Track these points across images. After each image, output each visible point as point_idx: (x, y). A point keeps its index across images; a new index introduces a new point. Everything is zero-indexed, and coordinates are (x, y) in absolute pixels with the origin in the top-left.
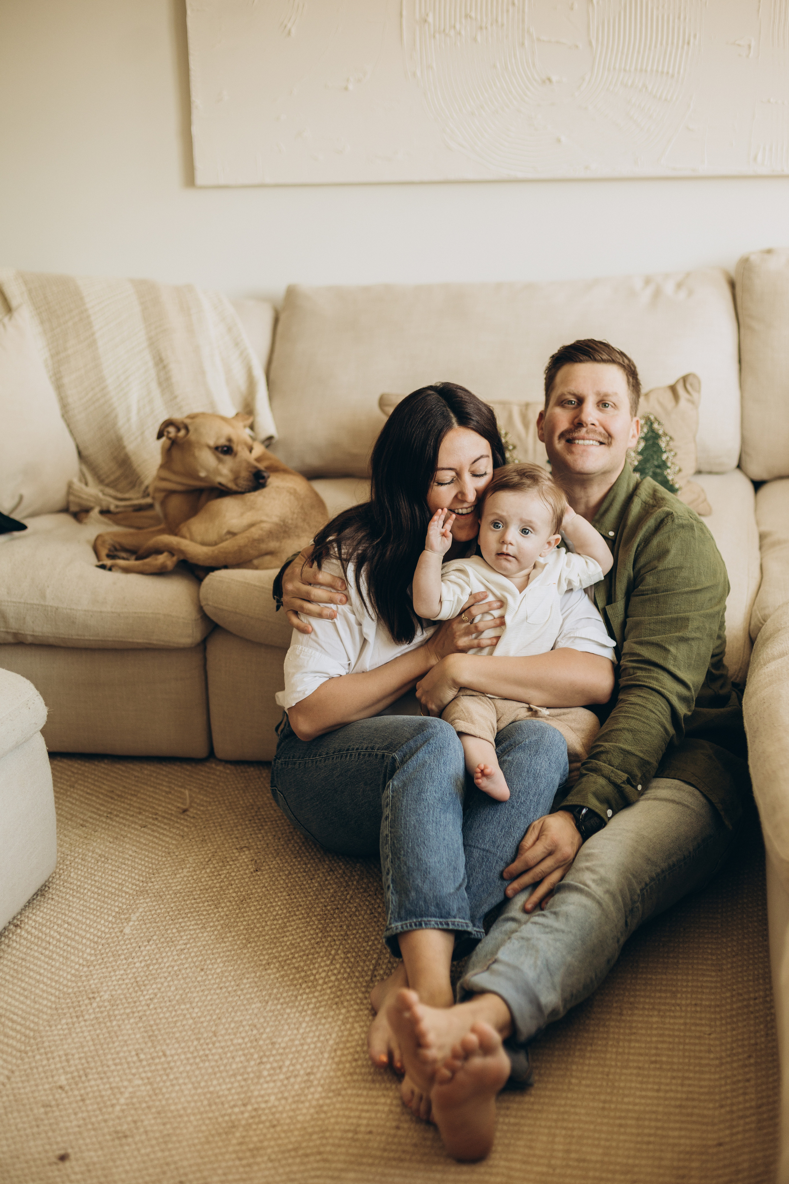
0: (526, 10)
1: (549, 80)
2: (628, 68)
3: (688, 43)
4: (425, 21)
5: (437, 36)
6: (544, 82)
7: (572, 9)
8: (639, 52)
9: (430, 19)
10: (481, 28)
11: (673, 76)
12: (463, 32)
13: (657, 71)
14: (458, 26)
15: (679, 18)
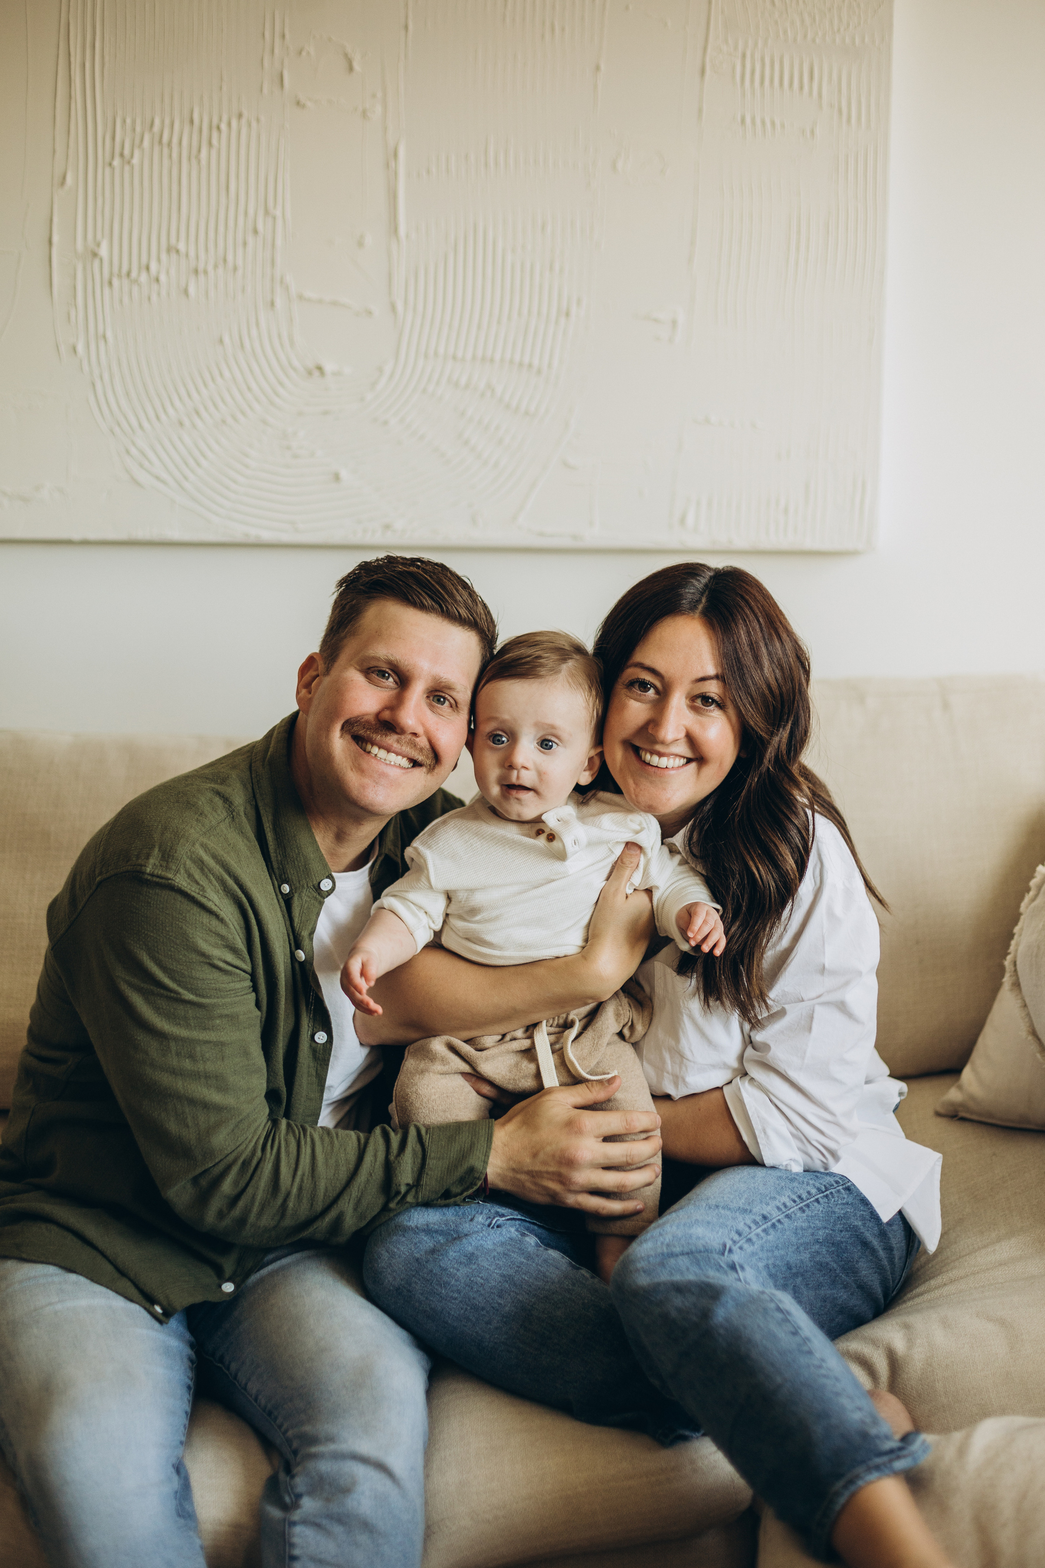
0: (279, 242)
1: (320, 369)
2: (460, 354)
3: (568, 314)
4: (95, 255)
5: (116, 282)
6: (310, 373)
7: (361, 244)
8: (479, 327)
9: (104, 251)
10: (196, 272)
11: (539, 372)
12: (163, 278)
13: (511, 362)
14: (154, 266)
15: (551, 268)
